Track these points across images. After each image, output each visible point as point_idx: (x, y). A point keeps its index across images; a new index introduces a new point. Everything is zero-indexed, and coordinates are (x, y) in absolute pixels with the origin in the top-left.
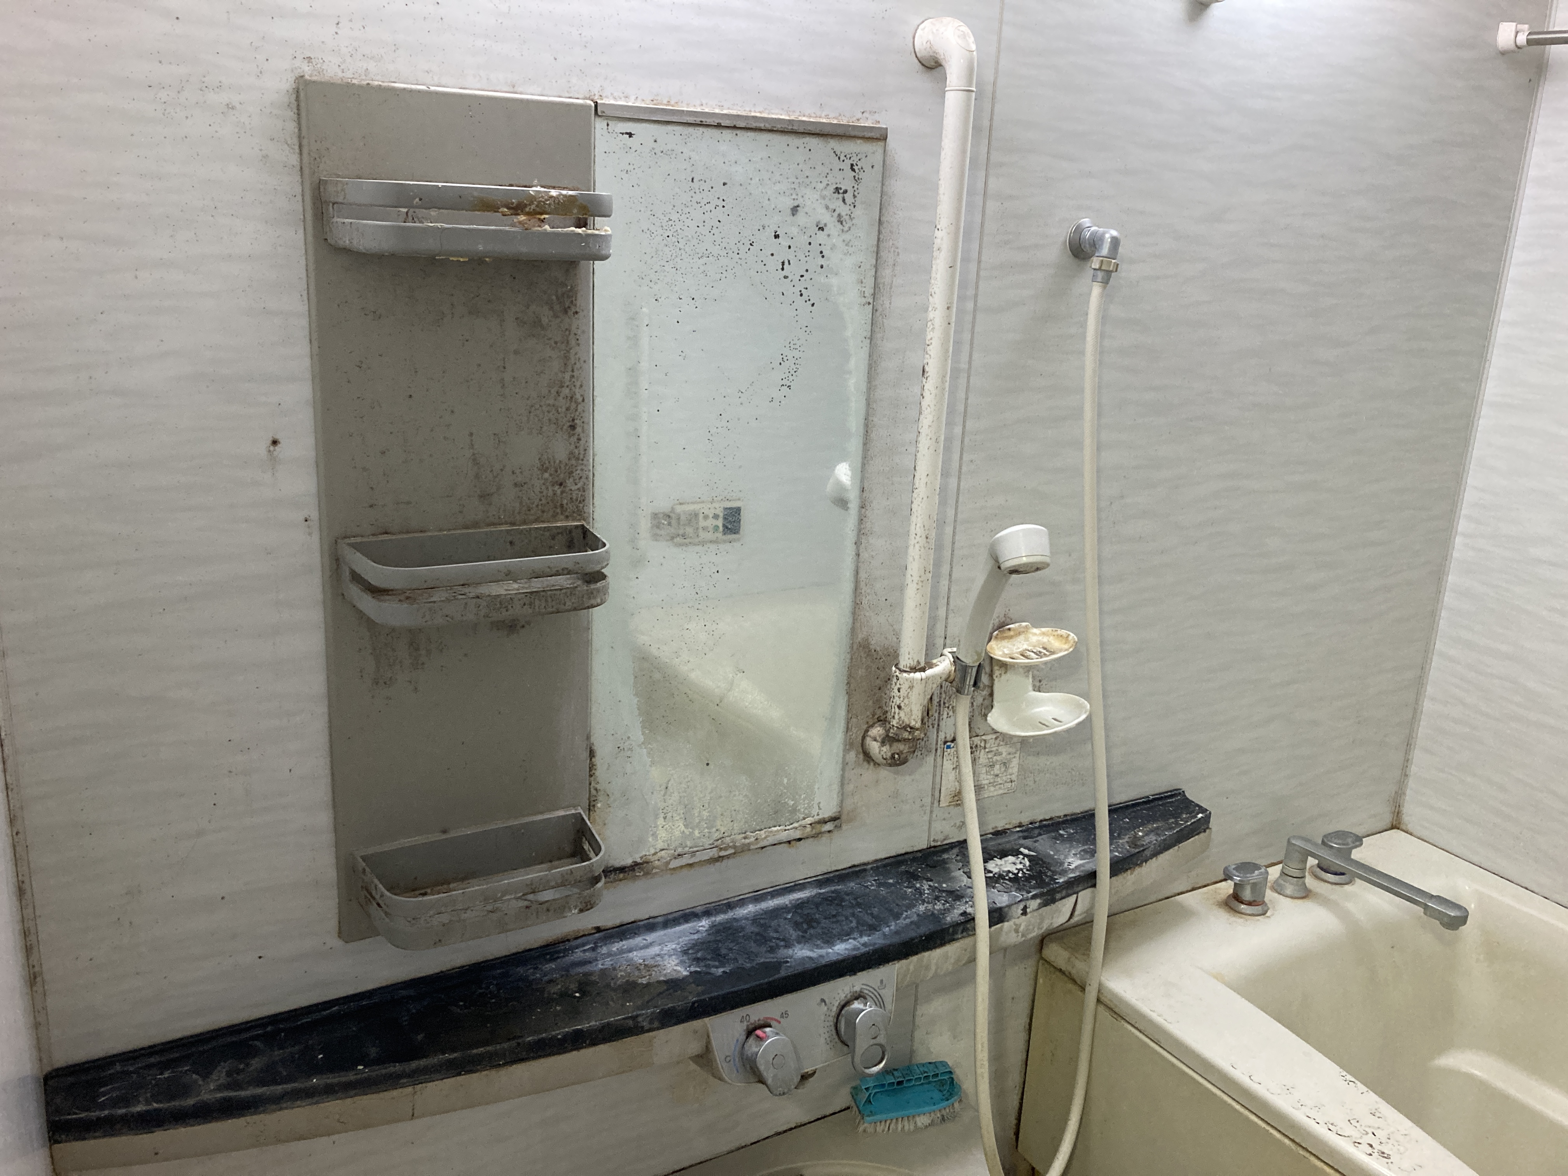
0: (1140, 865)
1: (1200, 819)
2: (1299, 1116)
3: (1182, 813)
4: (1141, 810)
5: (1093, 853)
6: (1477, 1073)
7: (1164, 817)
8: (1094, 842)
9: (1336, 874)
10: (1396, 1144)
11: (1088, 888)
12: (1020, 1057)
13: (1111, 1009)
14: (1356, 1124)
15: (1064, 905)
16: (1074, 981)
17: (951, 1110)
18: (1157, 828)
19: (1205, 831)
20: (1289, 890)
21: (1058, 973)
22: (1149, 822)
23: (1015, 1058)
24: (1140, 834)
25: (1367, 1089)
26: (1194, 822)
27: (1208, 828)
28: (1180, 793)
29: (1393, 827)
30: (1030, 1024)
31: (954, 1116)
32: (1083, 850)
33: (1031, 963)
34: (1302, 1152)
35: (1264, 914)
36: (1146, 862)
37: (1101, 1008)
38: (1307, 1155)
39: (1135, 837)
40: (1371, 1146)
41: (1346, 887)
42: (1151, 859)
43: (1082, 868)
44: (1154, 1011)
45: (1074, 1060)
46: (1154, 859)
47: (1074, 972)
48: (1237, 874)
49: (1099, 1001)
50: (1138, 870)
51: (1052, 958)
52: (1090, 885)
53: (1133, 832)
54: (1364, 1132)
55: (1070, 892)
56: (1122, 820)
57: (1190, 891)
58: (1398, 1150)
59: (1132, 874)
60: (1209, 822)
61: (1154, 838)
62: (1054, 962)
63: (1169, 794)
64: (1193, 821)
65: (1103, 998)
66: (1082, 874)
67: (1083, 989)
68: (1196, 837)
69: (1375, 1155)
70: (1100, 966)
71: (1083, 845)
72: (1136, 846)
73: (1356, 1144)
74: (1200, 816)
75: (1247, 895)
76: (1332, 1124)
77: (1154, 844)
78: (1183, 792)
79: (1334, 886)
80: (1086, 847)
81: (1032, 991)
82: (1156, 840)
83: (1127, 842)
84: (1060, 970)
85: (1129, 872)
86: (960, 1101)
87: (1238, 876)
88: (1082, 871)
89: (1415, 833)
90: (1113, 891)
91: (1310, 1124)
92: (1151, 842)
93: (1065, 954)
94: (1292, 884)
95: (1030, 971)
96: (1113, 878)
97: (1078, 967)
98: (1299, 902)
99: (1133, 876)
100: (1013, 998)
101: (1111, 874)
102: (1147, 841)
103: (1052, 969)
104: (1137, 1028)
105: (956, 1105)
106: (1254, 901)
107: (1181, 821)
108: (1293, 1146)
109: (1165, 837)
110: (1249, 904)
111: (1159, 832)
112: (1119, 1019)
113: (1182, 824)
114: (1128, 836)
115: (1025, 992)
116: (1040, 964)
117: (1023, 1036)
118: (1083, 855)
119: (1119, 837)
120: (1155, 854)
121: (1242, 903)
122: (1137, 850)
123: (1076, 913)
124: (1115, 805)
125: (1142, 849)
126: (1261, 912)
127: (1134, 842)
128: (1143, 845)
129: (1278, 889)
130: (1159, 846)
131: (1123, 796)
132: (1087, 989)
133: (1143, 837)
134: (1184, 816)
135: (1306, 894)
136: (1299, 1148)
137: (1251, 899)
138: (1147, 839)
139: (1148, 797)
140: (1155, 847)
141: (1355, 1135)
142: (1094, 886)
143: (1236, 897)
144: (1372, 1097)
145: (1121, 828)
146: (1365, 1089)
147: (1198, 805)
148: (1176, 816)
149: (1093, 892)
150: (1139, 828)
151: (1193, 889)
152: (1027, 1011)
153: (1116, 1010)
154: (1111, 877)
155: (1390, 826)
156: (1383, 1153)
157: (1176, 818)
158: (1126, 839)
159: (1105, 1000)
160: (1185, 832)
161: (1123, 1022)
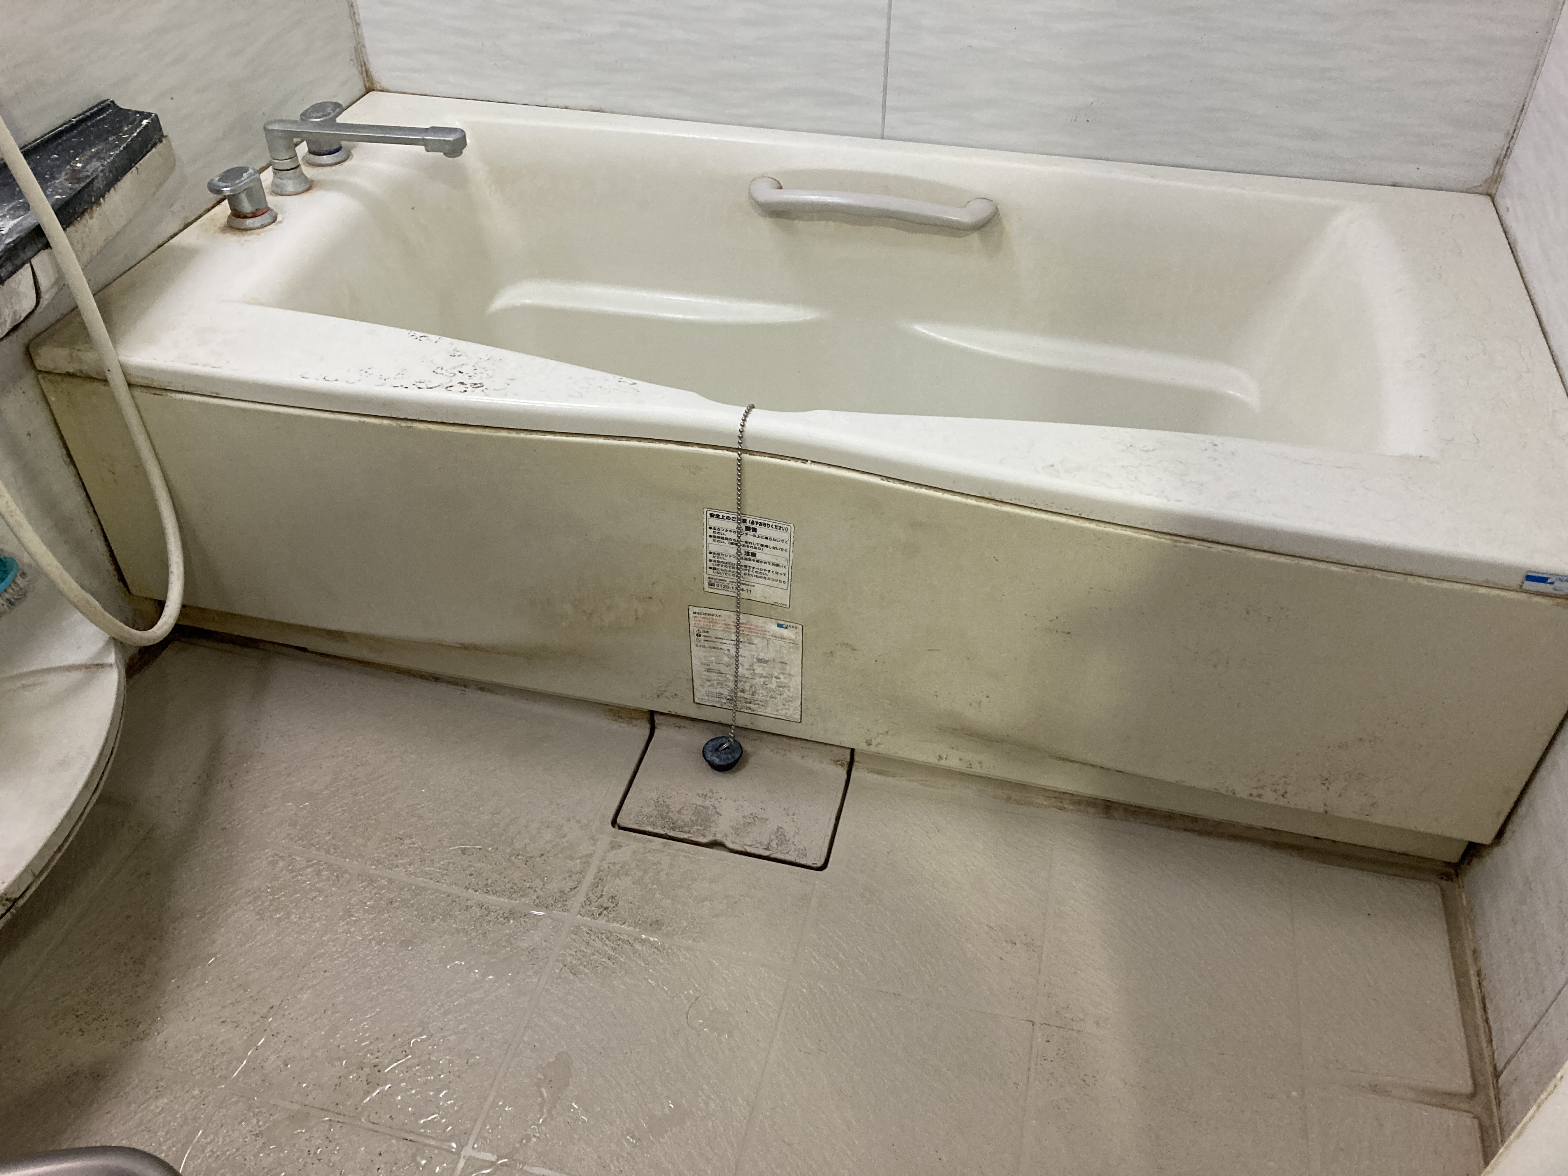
0: (97, 203)
1: (146, 126)
2: (386, 390)
3: (122, 127)
4: (69, 140)
5: (26, 207)
6: (528, 301)
7: (101, 137)
8: (21, 195)
9: (330, 153)
10: (483, 371)
11: (39, 251)
12: (78, 497)
13: (148, 387)
14: (443, 371)
15: (20, 283)
16: (89, 378)
17: (16, 589)
18: (97, 152)
19: (161, 141)
20: (290, 186)
21: (67, 379)
22: (84, 149)
23: (74, 501)
24: (79, 165)
25: (438, 337)
26: (142, 130)
27: (162, 136)
28: (109, 105)
29: (368, 91)
30: (69, 455)
31: (23, 594)
32: (11, 209)
33: (28, 381)
34: (403, 424)
35: (274, 221)
36: (103, 197)
37: (137, 392)
38: (409, 424)
39: (74, 171)
40: (462, 383)
41: (346, 163)
42: (108, 191)
43: (19, 229)
44: (197, 364)
45: (139, 467)
46: (112, 190)
47: (85, 368)
48: (224, 184)
49: (130, 385)
50: (97, 211)
51: (50, 366)
52: (40, 246)
53: (68, 167)
54: (452, 375)
55: (18, 262)
56: (49, 158)
57: (184, 229)
58: (488, 375)
59: (91, 218)
60: (161, 129)
61: (99, 164)
62: (56, 369)
63: (96, 109)
64: (138, 130)
65: (133, 381)
66: (22, 234)
67: (105, 381)
68: (154, 150)
69: (470, 389)
70: (113, 348)
71: (9, 202)
72: (79, 180)
73: (449, 389)
74: (145, 122)
75: (247, 207)
76: (420, 382)
77: (102, 171)
78: (113, 102)
79: (334, 168)
80: (14, 203)
81: (50, 416)
82: (102, 165)
83: (65, 179)
84: (68, 374)
85: (87, 215)
86: (23, 575)
87: (226, 187)
88: (20, 232)
89: (391, 89)
90: (79, 247)
91: (400, 393)
92: (97, 169)
93: (63, 352)
94: (290, 179)
95: (33, 393)
96: (69, 229)
97: (88, 359)
98: (306, 196)
99: (94, 220)
100: (29, 435)
101: (62, 224)
102: (91, 171)
103: (59, 378)
104: (187, 393)
105: (19, 581)
106: (257, 210)
107: (124, 135)
108: (394, 423)
109: (112, 158)
110: (254, 215)
111: (102, 155)
112: (164, 393)
113: (127, 138)
114: (63, 173)
115: (40, 421)
116: (42, 381)
117: (67, 473)
118: (13, 214)
119: (53, 177)
120: (112, 182)
121: (245, 217)
122: (83, 184)
123: (43, 289)
124: (30, 144)
125: (88, 181)
126: (270, 220)
127: (75, 176)
128: (88, 177)
129: (278, 192)
130: (110, 171)
131: (36, 130)
132: (109, 376)
133: (84, 167)
134: (126, 129)
135: (309, 186)
136: (399, 422)
137: (253, 210)
138: (91, 168)
139: (70, 121)
140: (105, 174)
141: (445, 381)
142: (47, 246)
143: (237, 214)
144: (446, 341)
145: (52, 167)
146: (436, 338)
147: (138, 112)
148: (116, 130)
149: (50, 254)
150: (75, 159)
151: (187, 226)
152: (57, 442)
153: (156, 384)
154: (64, 229)
155: (364, 90)
156: (476, 384)
157: (116, 134)
158: (63, 177)
159: (137, 380)
160: (135, 146)
161: (169, 394)
